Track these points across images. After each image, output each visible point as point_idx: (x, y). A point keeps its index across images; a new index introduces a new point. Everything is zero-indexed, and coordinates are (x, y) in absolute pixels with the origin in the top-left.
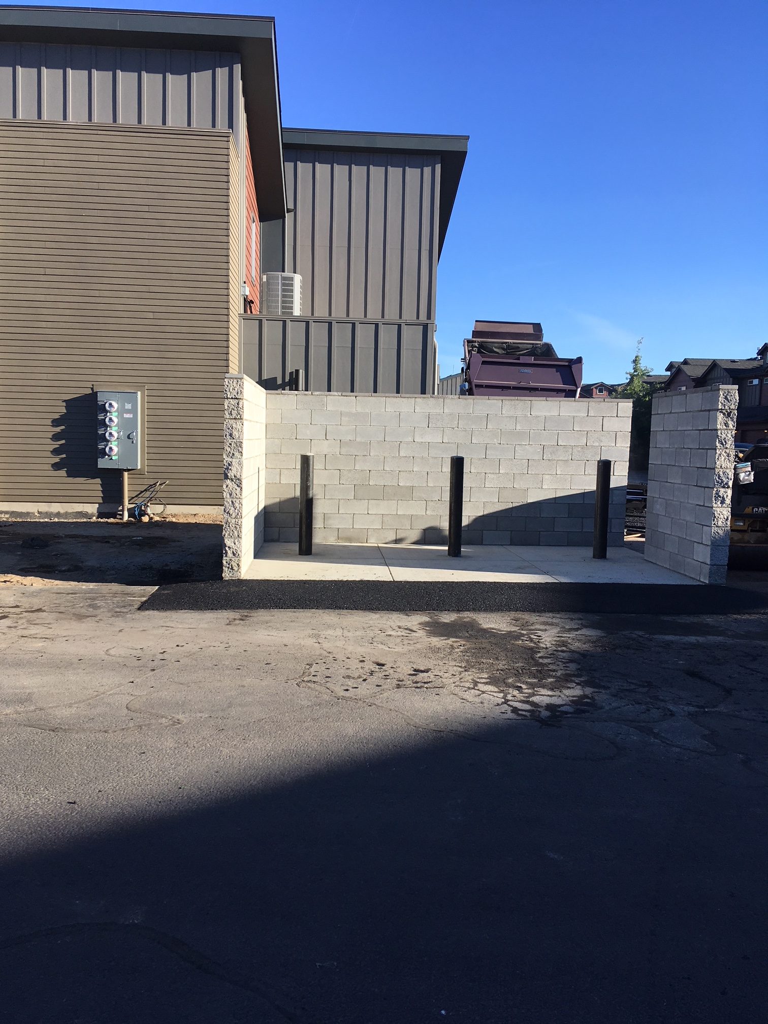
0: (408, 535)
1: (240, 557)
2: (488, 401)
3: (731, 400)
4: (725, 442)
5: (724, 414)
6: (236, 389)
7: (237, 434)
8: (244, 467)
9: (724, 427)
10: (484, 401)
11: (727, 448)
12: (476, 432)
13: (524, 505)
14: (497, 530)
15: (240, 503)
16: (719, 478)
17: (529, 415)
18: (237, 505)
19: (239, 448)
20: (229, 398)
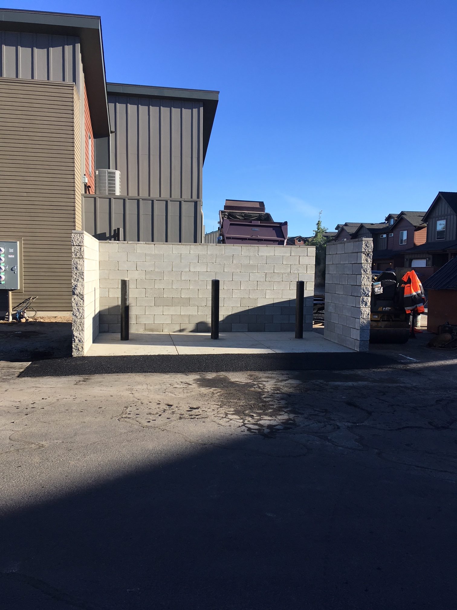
0: (187, 327)
1: (83, 343)
2: (233, 247)
3: (369, 247)
4: (366, 270)
5: (365, 254)
6: (79, 240)
7: (80, 268)
8: (85, 288)
9: (366, 262)
10: (231, 247)
11: (367, 274)
12: (226, 265)
13: (255, 308)
14: (240, 323)
15: (83, 310)
16: (363, 291)
17: (257, 255)
18: (81, 311)
19: (82, 276)
20: (75, 245)
